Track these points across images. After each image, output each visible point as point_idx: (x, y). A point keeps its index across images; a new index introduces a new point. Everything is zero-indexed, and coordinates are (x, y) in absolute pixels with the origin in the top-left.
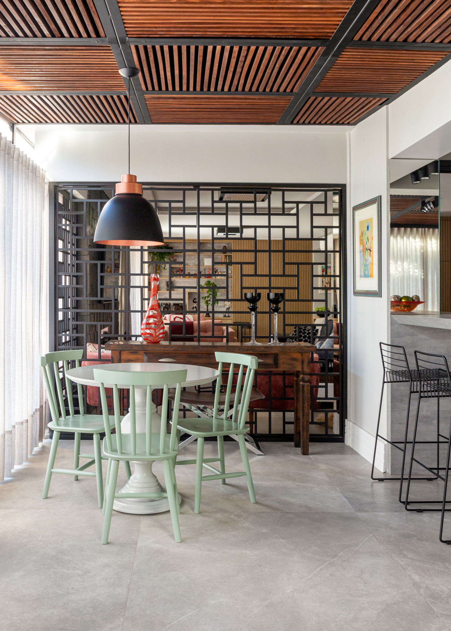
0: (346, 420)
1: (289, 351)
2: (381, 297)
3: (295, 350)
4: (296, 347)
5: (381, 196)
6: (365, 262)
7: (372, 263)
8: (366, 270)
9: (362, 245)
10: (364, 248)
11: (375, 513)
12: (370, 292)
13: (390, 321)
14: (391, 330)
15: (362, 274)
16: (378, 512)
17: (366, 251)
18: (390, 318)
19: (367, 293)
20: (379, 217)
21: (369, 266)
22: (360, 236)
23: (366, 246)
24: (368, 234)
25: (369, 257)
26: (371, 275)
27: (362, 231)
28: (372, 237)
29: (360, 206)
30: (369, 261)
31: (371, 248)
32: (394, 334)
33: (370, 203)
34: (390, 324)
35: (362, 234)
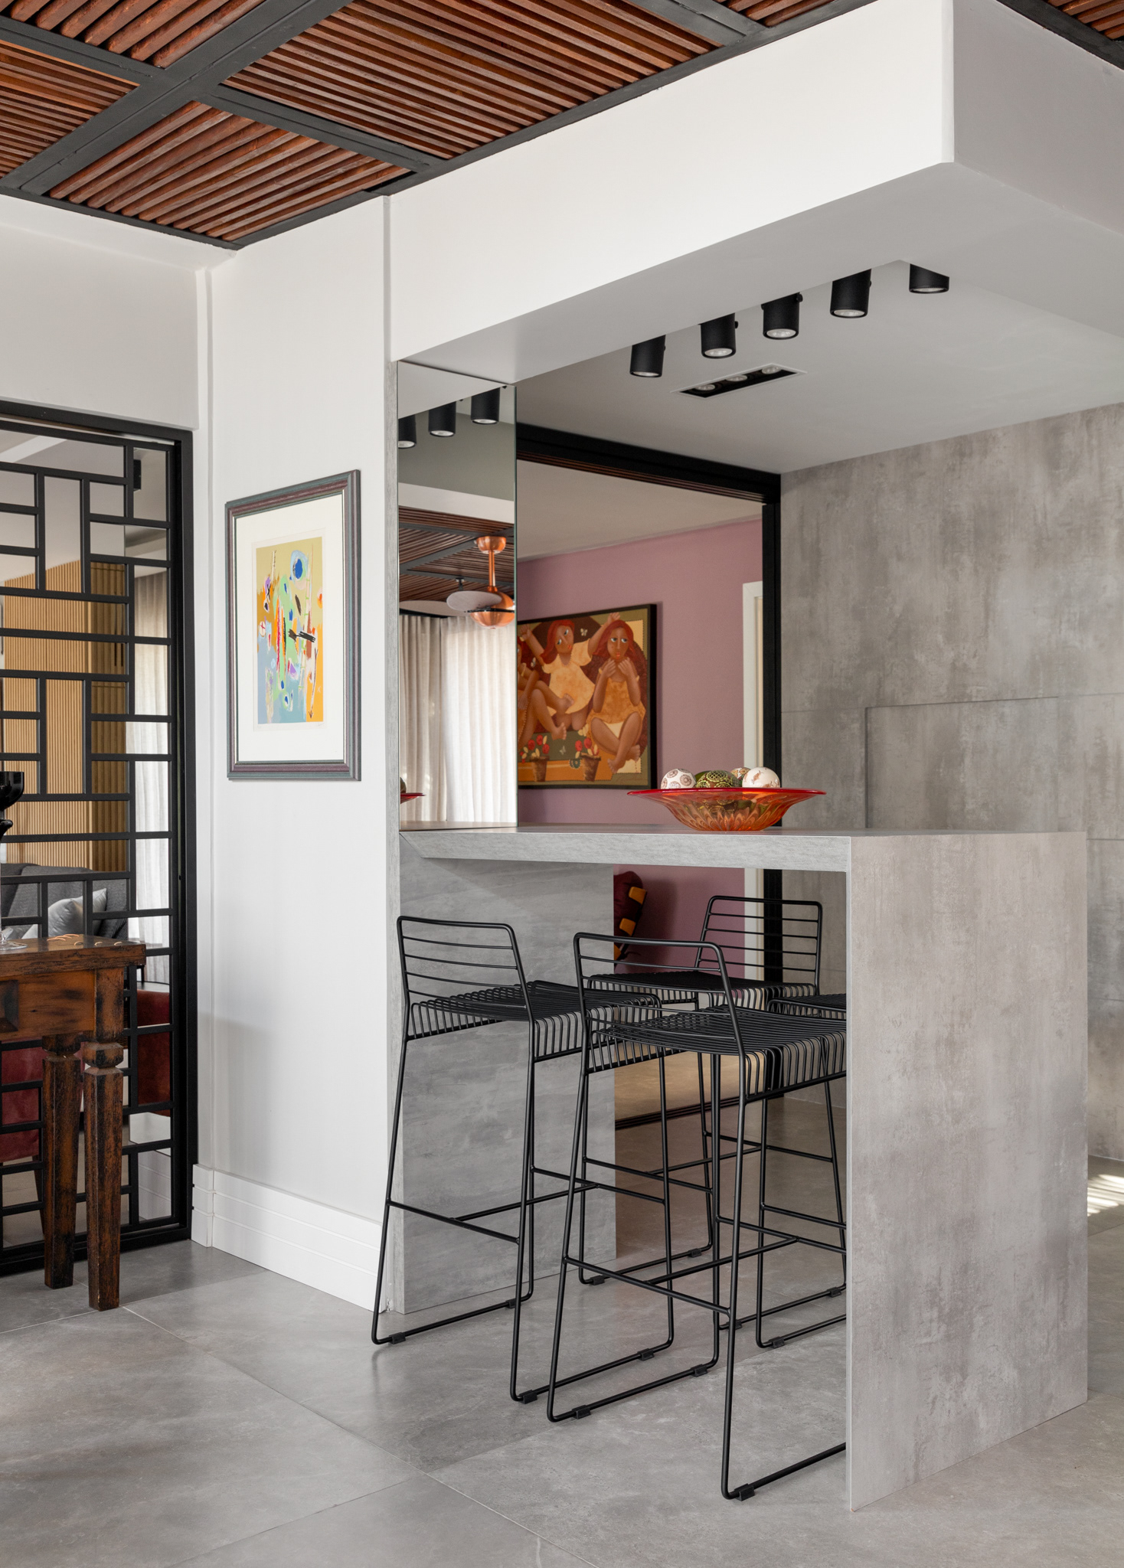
0: (194, 1166)
1: (57, 968)
2: (360, 780)
3: (77, 961)
4: (80, 953)
5: (358, 473)
6: (281, 675)
7: (317, 676)
8: (286, 699)
9: (269, 621)
10: (281, 631)
11: (479, 1456)
12: (305, 767)
13: (397, 852)
14: (402, 878)
15: (270, 713)
16: (484, 1451)
17: (289, 639)
18: (397, 843)
19: (291, 769)
20: (353, 537)
21: (300, 685)
22: (258, 595)
23: (290, 626)
24: (298, 586)
25: (301, 658)
26: (315, 714)
27: (268, 580)
28: (318, 596)
29: (264, 501)
30: (304, 671)
31: (311, 630)
32: (408, 888)
33: (308, 493)
34: (399, 861)
35: (270, 589)
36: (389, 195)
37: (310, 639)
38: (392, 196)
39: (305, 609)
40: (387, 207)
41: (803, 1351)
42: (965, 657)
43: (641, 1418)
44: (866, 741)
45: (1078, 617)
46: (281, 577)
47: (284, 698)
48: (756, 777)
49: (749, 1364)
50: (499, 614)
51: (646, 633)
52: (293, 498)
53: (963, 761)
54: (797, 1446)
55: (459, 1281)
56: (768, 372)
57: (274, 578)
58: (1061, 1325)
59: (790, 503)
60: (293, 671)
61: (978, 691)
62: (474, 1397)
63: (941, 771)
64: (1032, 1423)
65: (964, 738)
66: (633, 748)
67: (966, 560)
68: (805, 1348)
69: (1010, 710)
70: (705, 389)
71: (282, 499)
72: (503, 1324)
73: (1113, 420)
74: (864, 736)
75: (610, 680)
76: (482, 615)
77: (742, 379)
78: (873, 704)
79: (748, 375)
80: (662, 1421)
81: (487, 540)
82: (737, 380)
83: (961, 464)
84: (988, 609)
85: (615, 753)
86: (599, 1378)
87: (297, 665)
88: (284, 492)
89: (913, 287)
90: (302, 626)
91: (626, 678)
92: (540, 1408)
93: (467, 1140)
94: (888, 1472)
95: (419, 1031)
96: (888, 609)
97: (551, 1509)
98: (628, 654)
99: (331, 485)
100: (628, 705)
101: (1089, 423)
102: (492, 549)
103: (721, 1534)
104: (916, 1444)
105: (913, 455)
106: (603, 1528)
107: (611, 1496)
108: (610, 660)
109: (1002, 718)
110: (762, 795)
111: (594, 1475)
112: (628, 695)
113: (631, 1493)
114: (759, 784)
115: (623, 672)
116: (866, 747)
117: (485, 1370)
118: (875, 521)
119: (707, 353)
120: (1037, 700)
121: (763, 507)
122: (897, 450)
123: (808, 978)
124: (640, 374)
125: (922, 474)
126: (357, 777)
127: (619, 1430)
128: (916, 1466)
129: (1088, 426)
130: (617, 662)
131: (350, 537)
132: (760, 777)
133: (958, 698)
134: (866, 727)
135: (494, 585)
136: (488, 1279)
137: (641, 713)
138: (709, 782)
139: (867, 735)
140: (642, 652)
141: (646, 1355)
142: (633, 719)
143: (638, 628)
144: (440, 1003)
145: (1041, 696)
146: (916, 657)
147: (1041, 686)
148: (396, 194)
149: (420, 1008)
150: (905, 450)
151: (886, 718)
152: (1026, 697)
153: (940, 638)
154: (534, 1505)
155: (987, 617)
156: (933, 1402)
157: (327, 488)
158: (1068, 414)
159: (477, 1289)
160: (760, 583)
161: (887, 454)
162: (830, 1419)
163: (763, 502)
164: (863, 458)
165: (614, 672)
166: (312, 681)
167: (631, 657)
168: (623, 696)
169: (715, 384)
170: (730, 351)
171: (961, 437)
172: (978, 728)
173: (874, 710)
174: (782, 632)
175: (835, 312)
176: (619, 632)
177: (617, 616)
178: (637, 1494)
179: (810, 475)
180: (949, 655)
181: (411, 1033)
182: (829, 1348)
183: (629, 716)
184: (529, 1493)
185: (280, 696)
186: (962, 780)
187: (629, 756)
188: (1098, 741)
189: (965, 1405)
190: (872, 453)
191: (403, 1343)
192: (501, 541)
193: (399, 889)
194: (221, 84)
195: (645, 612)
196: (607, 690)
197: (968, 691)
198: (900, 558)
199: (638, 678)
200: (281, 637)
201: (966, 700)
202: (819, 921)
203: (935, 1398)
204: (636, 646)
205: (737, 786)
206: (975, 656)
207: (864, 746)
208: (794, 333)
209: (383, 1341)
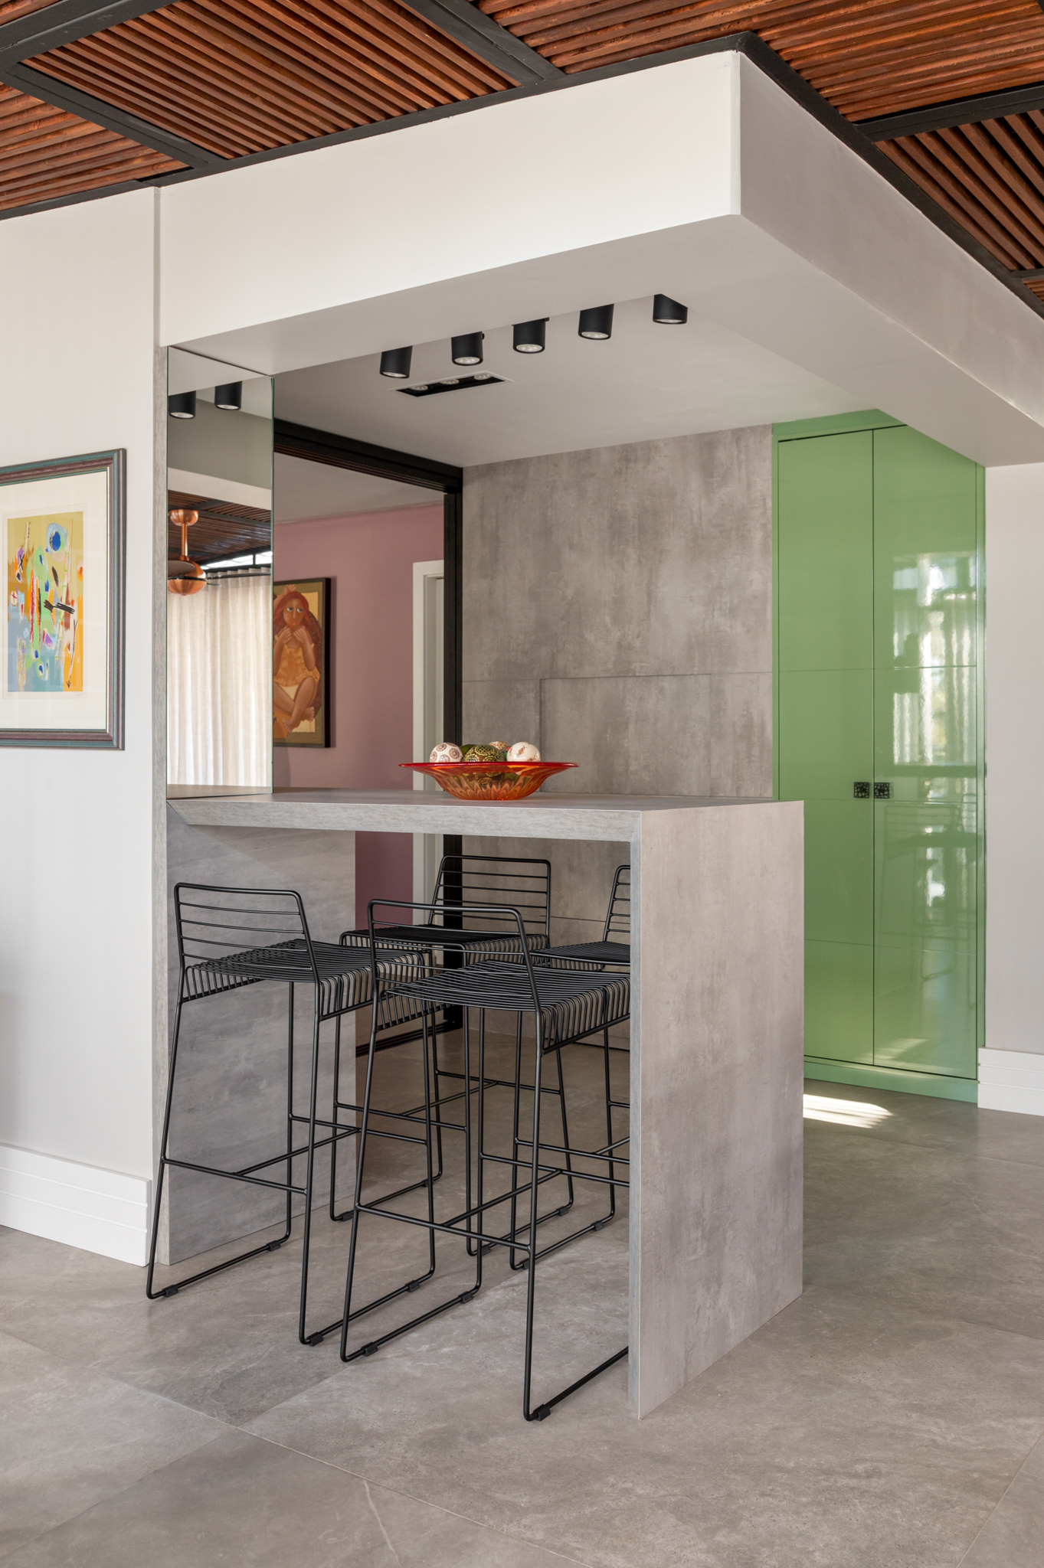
2: (123, 749)
5: (124, 451)
6: (35, 644)
7: (77, 646)
8: (41, 668)
9: (22, 591)
10: (35, 601)
11: (283, 1404)
12: (62, 736)
13: (164, 819)
14: (169, 844)
15: (21, 681)
16: (287, 1398)
17: (44, 610)
18: (164, 811)
19: (46, 738)
20: (119, 513)
21: (57, 655)
22: (9, 565)
23: (45, 596)
24: (53, 558)
25: (59, 629)
26: (73, 683)
27: (21, 551)
28: (79, 569)
29: (18, 473)
30: (61, 642)
31: (70, 601)
32: (175, 855)
33: (68, 468)
34: (166, 828)
35: (23, 559)
36: (159, 186)
37: (69, 611)
38: (163, 188)
39: (64, 581)
40: (157, 197)
41: (551, 1269)
42: (630, 637)
43: (425, 1349)
44: (540, 709)
45: (728, 606)
46: (36, 549)
47: (38, 667)
48: (521, 751)
49: (507, 1287)
50: (190, 582)
51: (321, 602)
52: (50, 472)
53: (627, 728)
54: (573, 1362)
55: (218, 1228)
56: (480, 378)
57: (28, 549)
58: (785, 1230)
59: (472, 496)
60: (49, 641)
61: (641, 667)
62: (261, 1344)
63: (608, 736)
64: (766, 1319)
65: (628, 708)
66: (308, 709)
67: (632, 553)
68: (551, 1266)
69: (668, 684)
70: (418, 389)
71: (38, 472)
72: (268, 1268)
73: (759, 440)
74: (538, 705)
75: (286, 646)
76: (174, 583)
77: (454, 383)
78: (547, 676)
79: (460, 380)
80: (445, 1350)
81: (181, 513)
82: (450, 383)
83: (627, 468)
84: (650, 596)
85: (290, 714)
86: (374, 1313)
87: (54, 636)
88: (41, 465)
89: (656, 317)
90: (59, 598)
91: (302, 646)
92: (330, 1350)
93: (227, 1092)
94: (666, 1380)
95: (193, 993)
96: (561, 593)
97: (369, 1450)
98: (304, 623)
99: (94, 461)
100: (303, 670)
101: (738, 440)
102: (185, 522)
103: (532, 1455)
104: (686, 1352)
105: (584, 457)
106: (422, 1463)
107: (421, 1430)
108: (285, 628)
109: (661, 690)
110: (529, 768)
111: (399, 1411)
112: (303, 661)
113: (438, 1426)
114: (523, 758)
115: (299, 639)
116: (541, 715)
117: (265, 1315)
118: (550, 514)
119: (456, 360)
120: (692, 677)
121: (445, 496)
122: (570, 453)
123: (541, 929)
124: (389, 374)
125: (593, 475)
126: (120, 747)
127: (409, 1364)
128: (686, 1370)
129: (737, 443)
130: (293, 630)
131: (116, 513)
132: (524, 751)
133: (623, 672)
134: (541, 696)
135: (186, 554)
136: (245, 1224)
137: (316, 677)
138: (478, 755)
139: (541, 704)
140: (317, 622)
141: (412, 1286)
142: (307, 682)
143: (314, 600)
144: (210, 965)
145: (696, 673)
146: (586, 636)
147: (697, 664)
148: (167, 187)
149: (193, 970)
150: (576, 453)
151: (558, 690)
152: (684, 673)
153: (608, 620)
154: (350, 1447)
155: (649, 603)
156: (698, 1312)
157: (89, 464)
158: (720, 431)
159: (235, 1234)
160: (441, 563)
161: (562, 455)
162: (594, 1333)
163: (445, 492)
164: (539, 457)
165: (289, 639)
166: (71, 652)
167: (307, 626)
168: (299, 662)
169: (428, 386)
170: (478, 360)
171: (627, 445)
172: (641, 699)
173: (546, 681)
174: (463, 610)
175: (583, 334)
176: (295, 603)
177: (293, 588)
178: (443, 1425)
179: (490, 469)
180: (616, 635)
181: (185, 995)
182: (573, 1265)
183: (305, 679)
184: (343, 1437)
185: (34, 665)
186: (626, 745)
187: (303, 716)
188: (745, 713)
189: (720, 1311)
190: (547, 454)
191: (177, 1295)
192: (194, 514)
193: (165, 856)
194: (20, 63)
195: (320, 585)
196: (283, 656)
197: (632, 667)
198: (572, 547)
199: (313, 645)
200: (36, 607)
201: (630, 675)
202: (548, 878)
203: (699, 1308)
204: (312, 616)
205: (502, 760)
206: (638, 636)
207: (538, 713)
208: (540, 348)
209: (158, 1295)
